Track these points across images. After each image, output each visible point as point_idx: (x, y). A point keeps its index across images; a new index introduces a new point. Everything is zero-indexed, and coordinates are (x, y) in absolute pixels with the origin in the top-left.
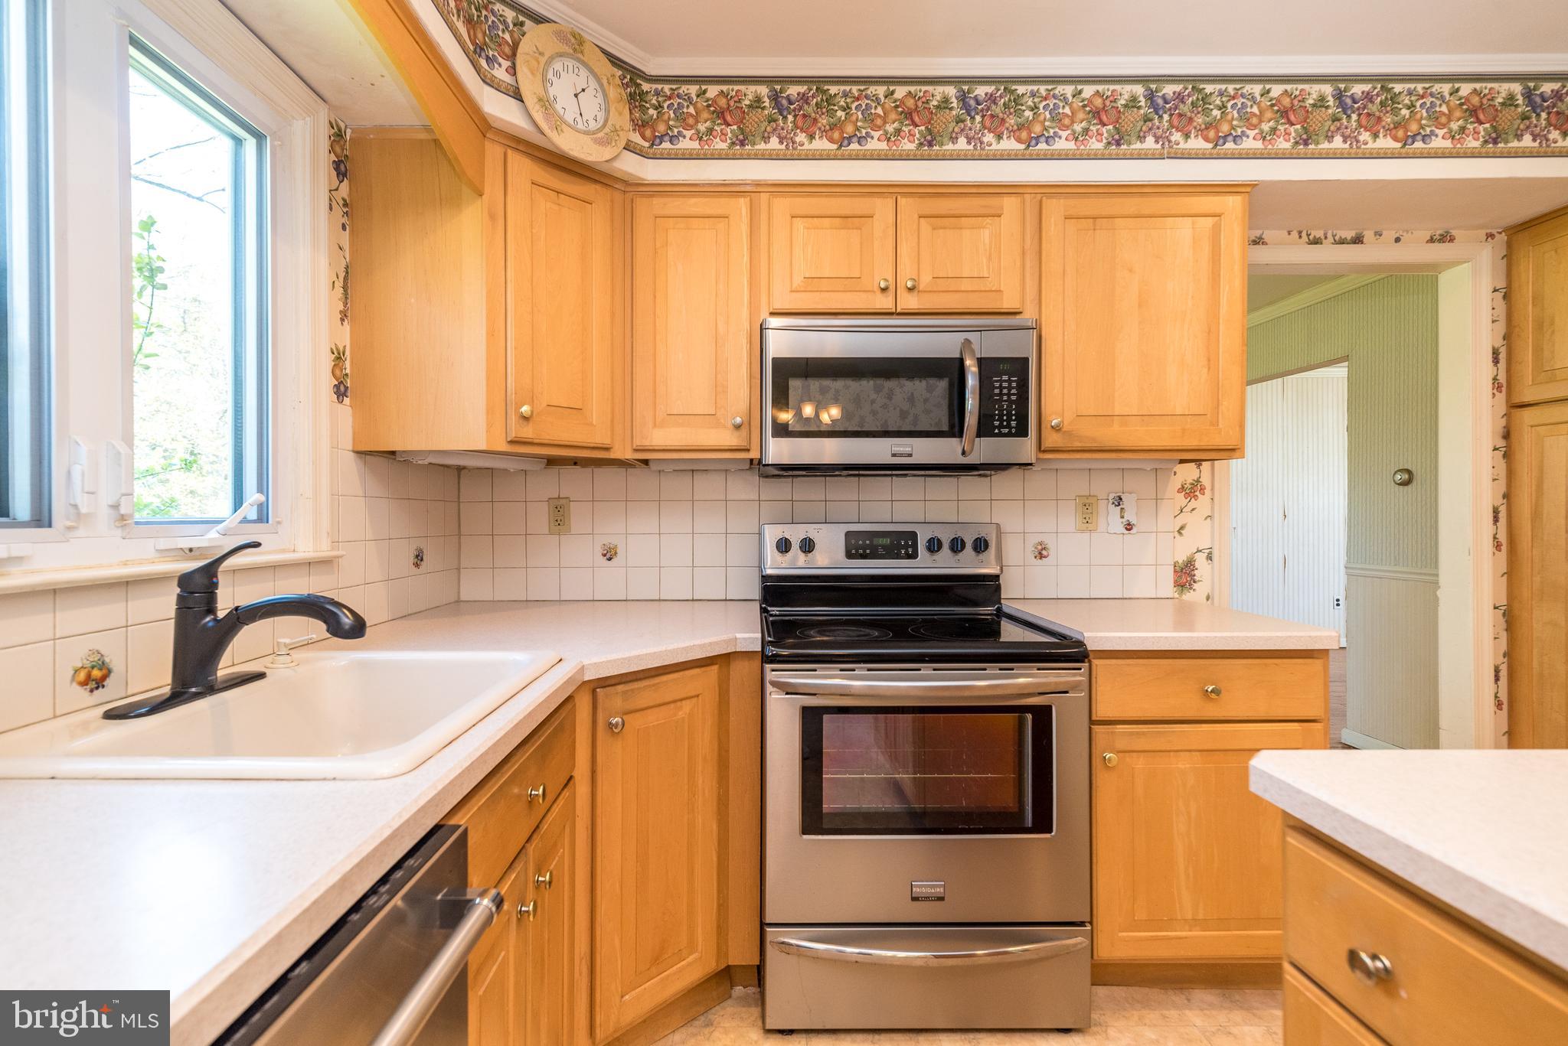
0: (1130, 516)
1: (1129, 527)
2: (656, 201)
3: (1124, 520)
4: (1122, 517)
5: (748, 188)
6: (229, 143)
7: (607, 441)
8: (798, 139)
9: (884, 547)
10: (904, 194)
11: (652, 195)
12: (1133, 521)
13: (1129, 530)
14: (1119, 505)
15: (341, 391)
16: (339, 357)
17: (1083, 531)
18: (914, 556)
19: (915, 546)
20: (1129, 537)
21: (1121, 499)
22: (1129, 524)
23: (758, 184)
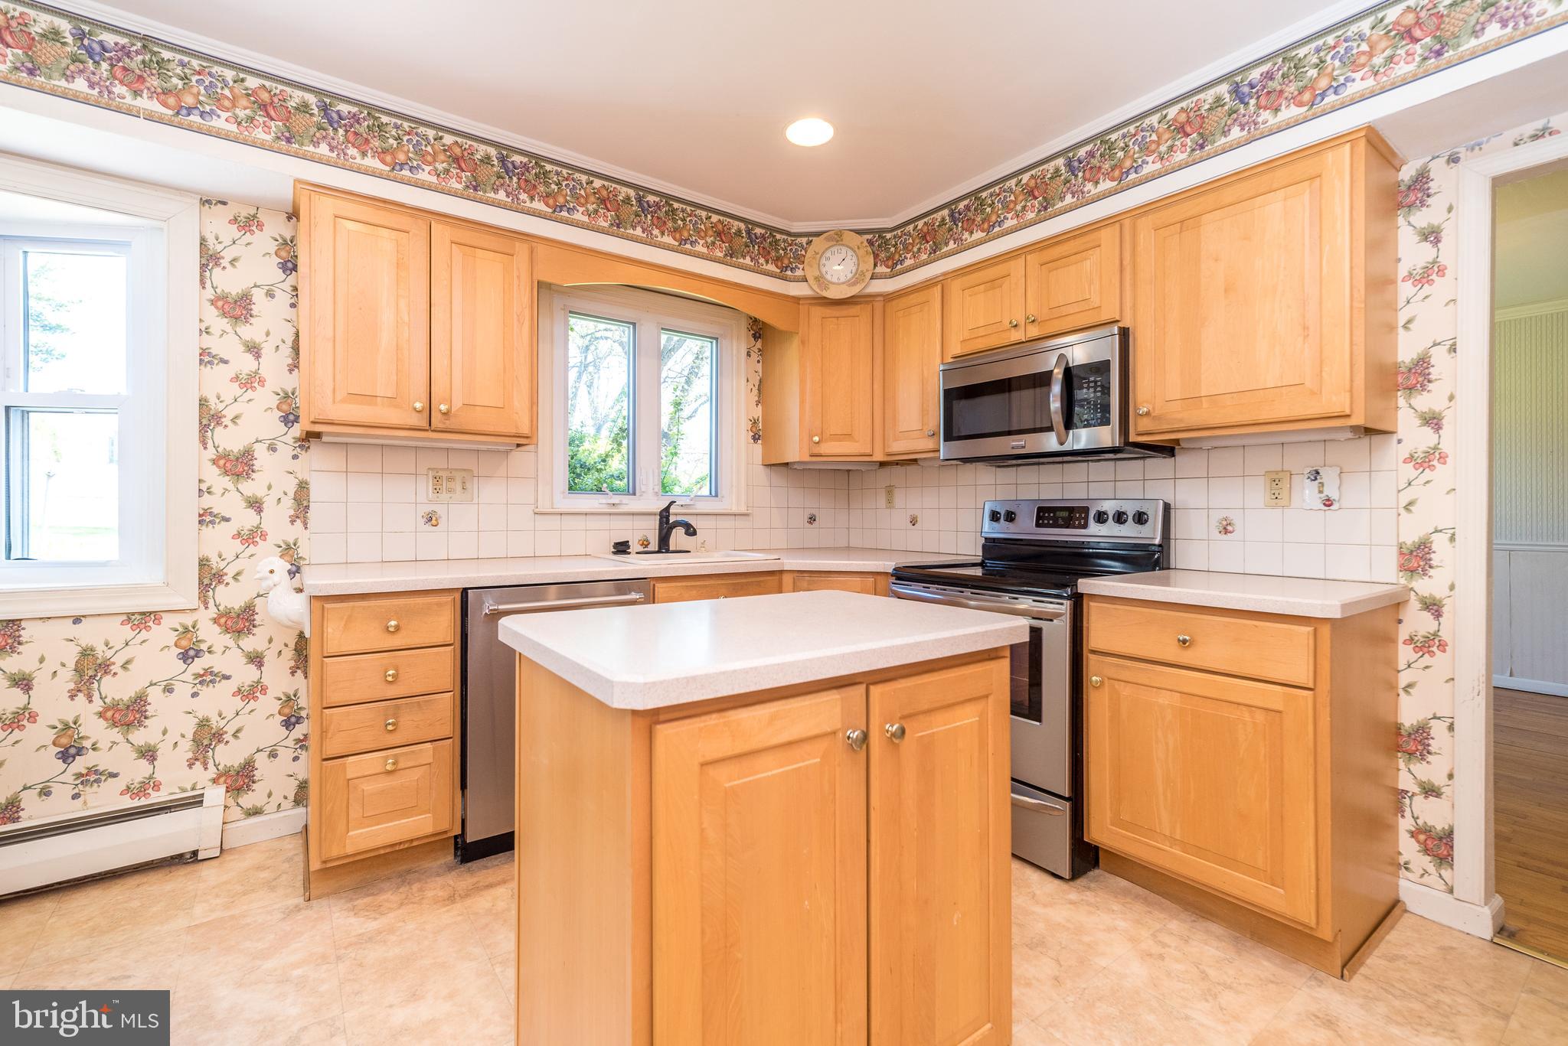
0: (1331, 491)
1: (1328, 503)
2: (894, 302)
3: (1322, 495)
4: (1321, 492)
5: (941, 278)
6: (710, 344)
7: (868, 451)
8: (964, 237)
9: (1063, 518)
10: (1030, 252)
11: (890, 300)
12: (1334, 494)
13: (1329, 506)
14: (1316, 479)
15: (756, 438)
16: (755, 422)
17: (1275, 506)
18: (1085, 526)
19: (1086, 519)
20: (1330, 514)
21: (1318, 473)
22: (1328, 500)
23: (944, 274)
